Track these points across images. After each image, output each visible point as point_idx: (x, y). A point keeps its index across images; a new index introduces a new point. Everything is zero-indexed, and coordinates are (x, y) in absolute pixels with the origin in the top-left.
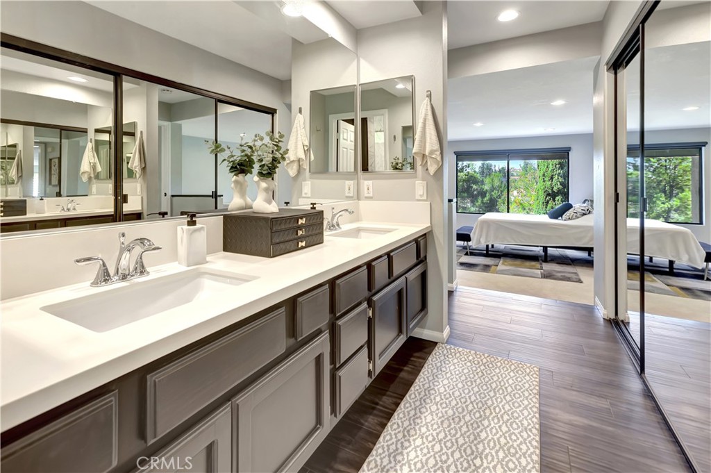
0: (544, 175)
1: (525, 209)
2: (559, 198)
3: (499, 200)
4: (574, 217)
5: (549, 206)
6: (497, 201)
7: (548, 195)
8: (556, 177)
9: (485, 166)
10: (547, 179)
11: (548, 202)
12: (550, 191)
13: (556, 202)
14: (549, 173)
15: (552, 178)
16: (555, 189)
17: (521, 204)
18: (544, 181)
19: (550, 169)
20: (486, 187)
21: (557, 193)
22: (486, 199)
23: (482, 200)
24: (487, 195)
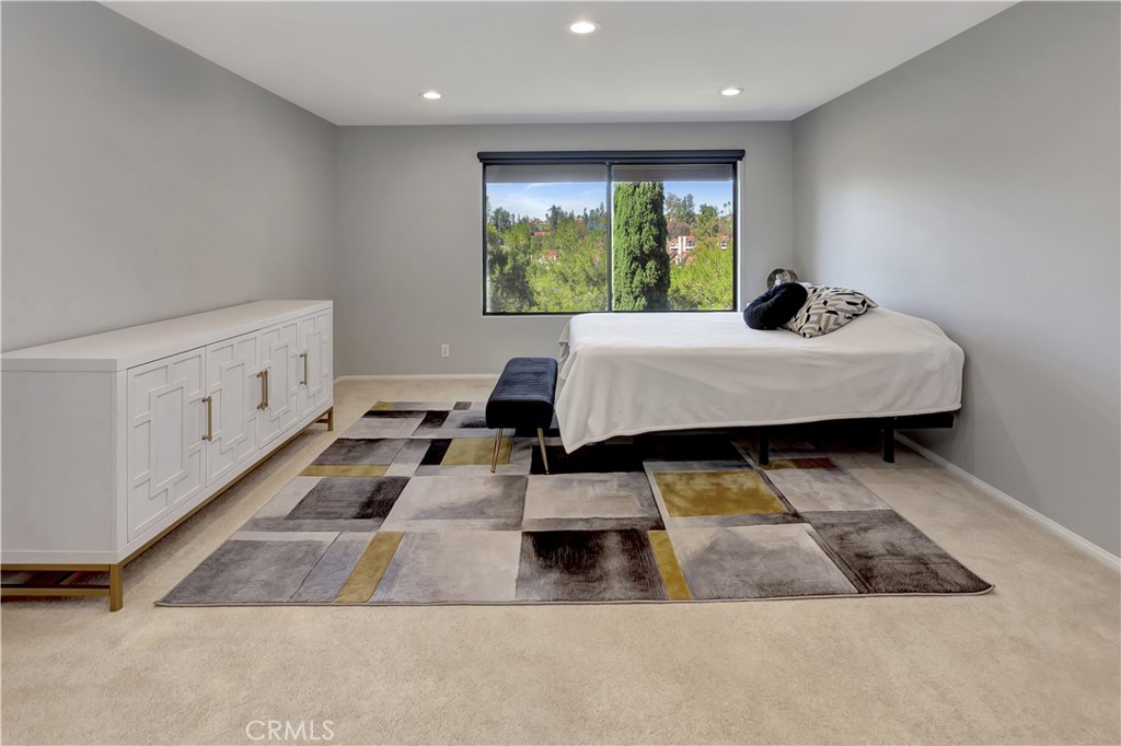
0: (627, 223)
1: (567, 281)
2: (651, 264)
3: (528, 268)
4: (831, 326)
5: (637, 279)
6: (524, 271)
7: (635, 259)
8: (646, 227)
9: (500, 217)
10: (631, 230)
11: (634, 273)
12: (638, 252)
13: (648, 271)
14: (636, 219)
15: (640, 229)
16: (646, 247)
17: (562, 274)
18: (628, 234)
19: (637, 213)
20: (506, 248)
21: (648, 256)
22: (507, 268)
23: (501, 270)
24: (509, 261)
